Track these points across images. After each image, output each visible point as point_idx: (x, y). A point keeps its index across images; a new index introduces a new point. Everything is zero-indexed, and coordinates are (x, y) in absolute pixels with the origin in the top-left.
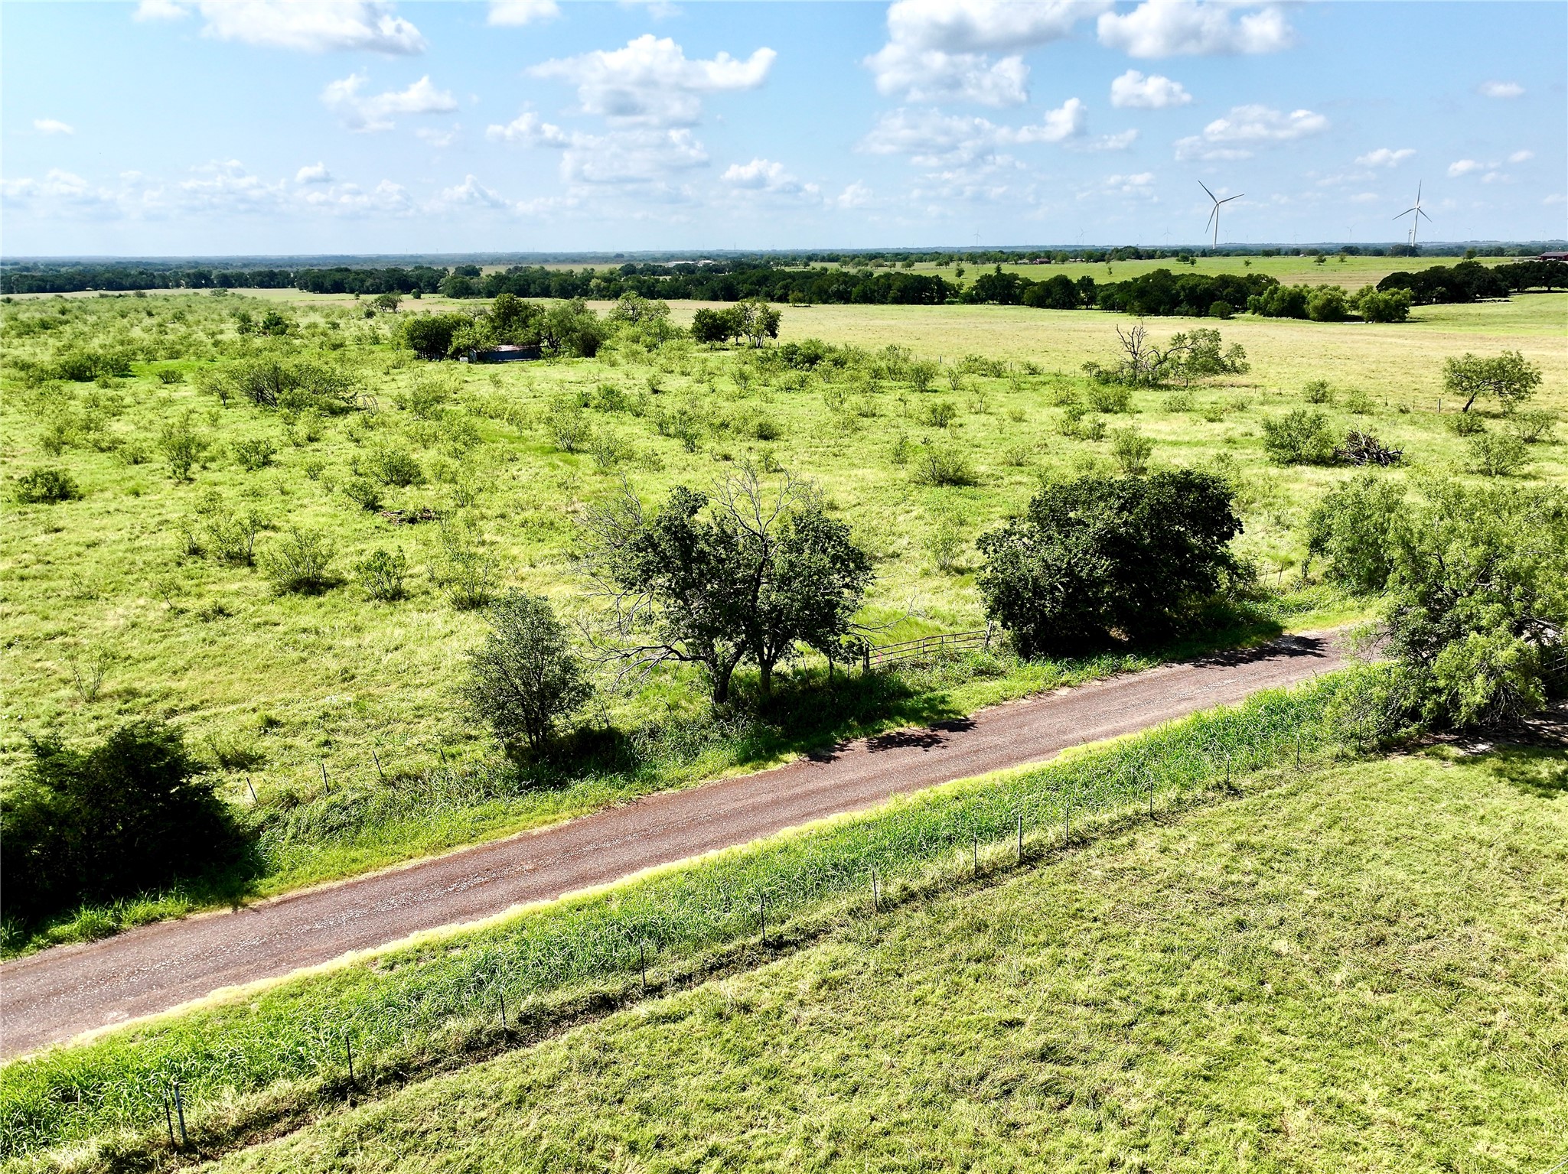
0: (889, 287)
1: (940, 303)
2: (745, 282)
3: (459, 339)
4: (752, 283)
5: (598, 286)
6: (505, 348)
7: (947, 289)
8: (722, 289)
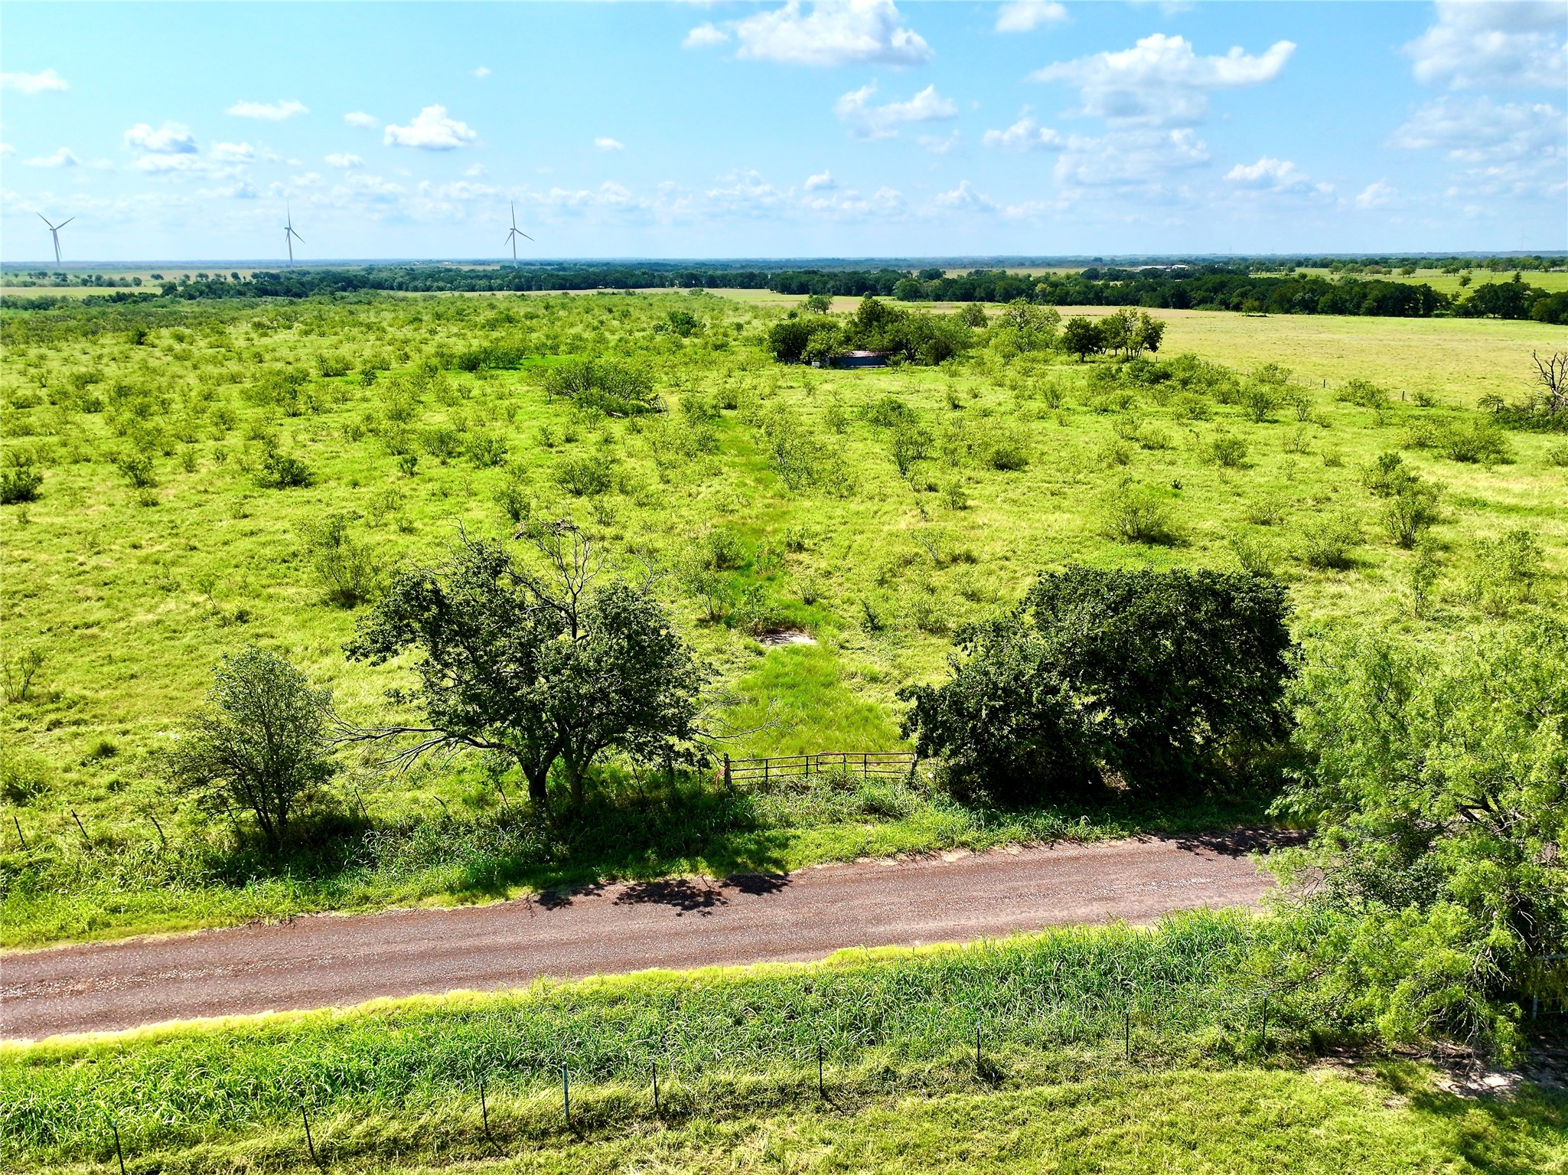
0: (1365, 296)
1: (1427, 315)
2: (1199, 288)
3: (814, 345)
4: (1207, 290)
5: (1043, 291)
6: (860, 354)
7: (1436, 300)
8: (1173, 296)
